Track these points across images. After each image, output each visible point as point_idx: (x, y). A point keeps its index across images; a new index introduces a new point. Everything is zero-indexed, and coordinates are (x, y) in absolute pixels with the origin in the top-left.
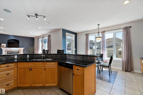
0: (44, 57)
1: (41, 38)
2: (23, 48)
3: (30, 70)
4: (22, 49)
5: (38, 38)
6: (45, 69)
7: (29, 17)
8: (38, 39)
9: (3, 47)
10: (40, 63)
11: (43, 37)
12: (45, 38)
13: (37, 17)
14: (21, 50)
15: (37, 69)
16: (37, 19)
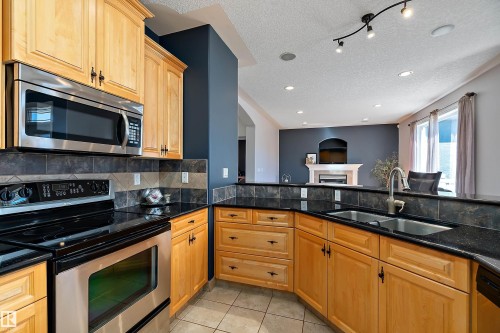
0: (397, 208)
1: (423, 119)
2: (359, 165)
3: (323, 250)
4: (354, 168)
5: (412, 120)
6: (381, 276)
7: (341, 44)
8: (412, 125)
9: (311, 163)
10: (362, 237)
11: (434, 113)
12: (441, 117)
13: (370, 29)
14: (351, 172)
15: (349, 260)
16: (371, 35)
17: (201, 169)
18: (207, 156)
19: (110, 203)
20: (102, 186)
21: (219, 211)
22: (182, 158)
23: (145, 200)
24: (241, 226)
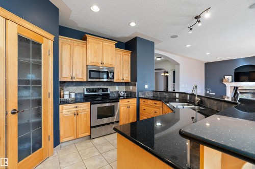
7: (191, 29)
9: (227, 82)
13: (199, 22)
16: (200, 24)
17: (135, 85)
18: (136, 81)
19: (108, 94)
20: (107, 89)
21: (141, 100)
22: (130, 81)
23: (119, 94)
24: (148, 105)
